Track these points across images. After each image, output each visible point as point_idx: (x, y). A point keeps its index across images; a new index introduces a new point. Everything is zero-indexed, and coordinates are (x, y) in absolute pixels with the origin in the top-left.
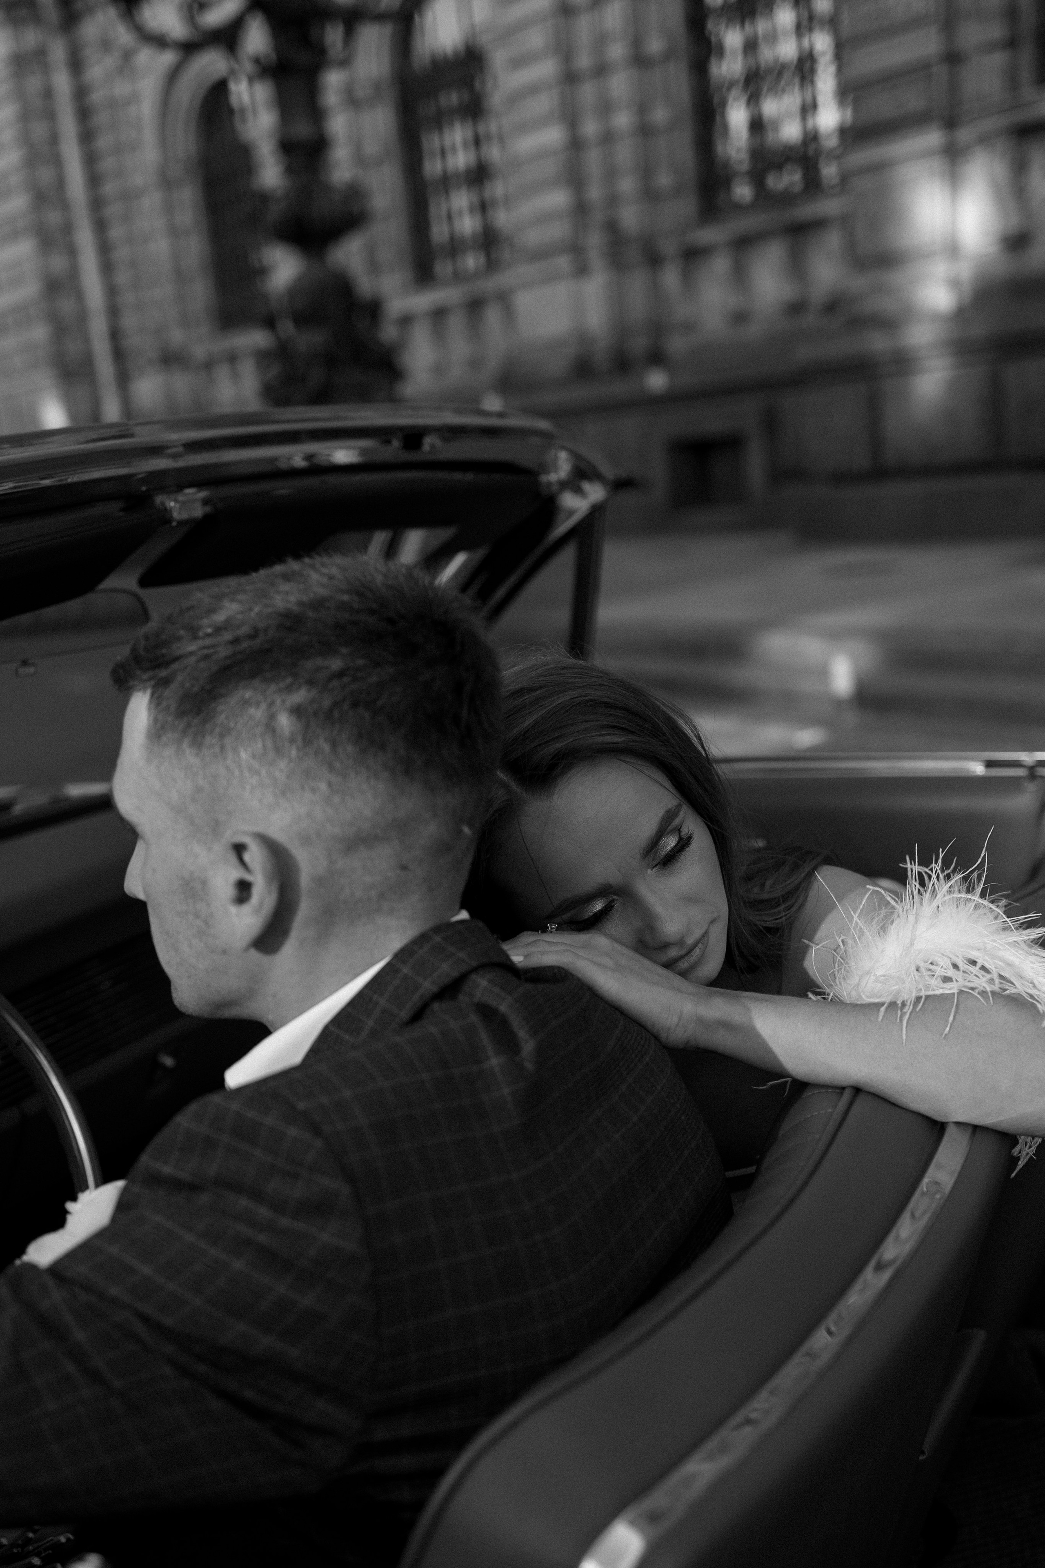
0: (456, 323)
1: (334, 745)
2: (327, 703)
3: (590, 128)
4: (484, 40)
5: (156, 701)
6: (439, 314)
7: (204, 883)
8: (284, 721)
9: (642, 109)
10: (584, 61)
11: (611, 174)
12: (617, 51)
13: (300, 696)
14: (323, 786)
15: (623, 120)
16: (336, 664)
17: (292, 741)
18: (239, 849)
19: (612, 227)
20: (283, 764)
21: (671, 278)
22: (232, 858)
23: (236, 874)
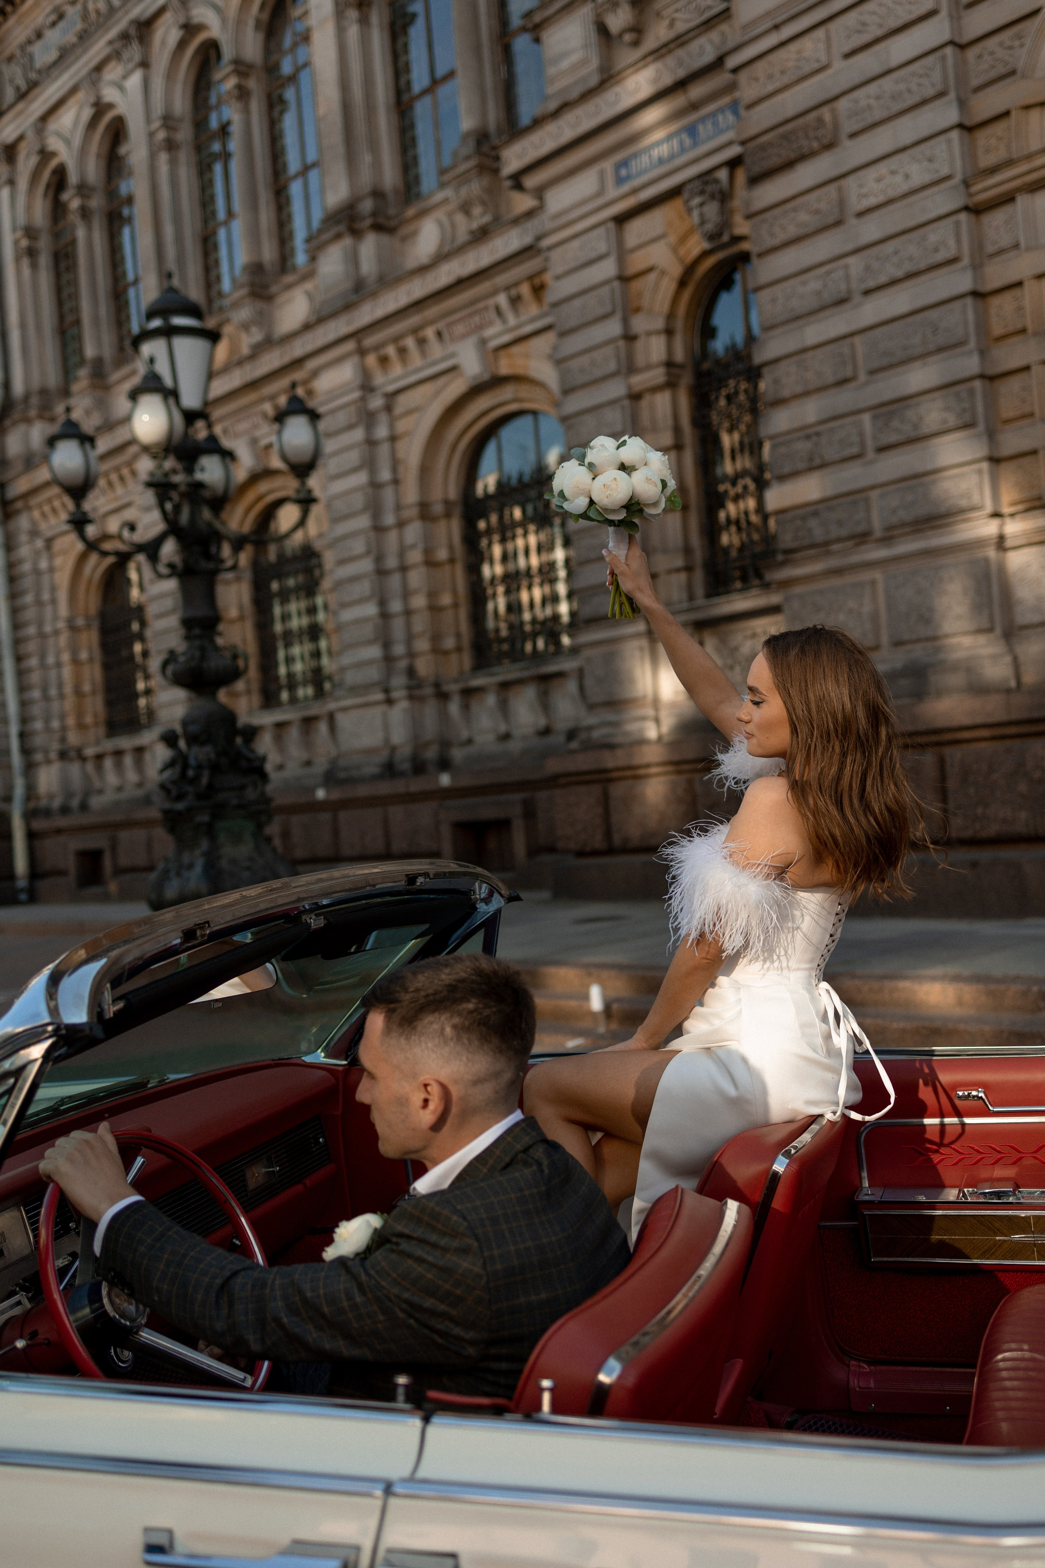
0: (294, 733)
1: (469, 1040)
2: (467, 1023)
3: (396, 606)
4: (318, 545)
5: (388, 1019)
6: (280, 726)
7: (407, 1100)
8: (448, 1030)
9: (432, 595)
10: (391, 562)
11: (410, 638)
12: (415, 556)
13: (456, 1020)
14: (464, 1059)
15: (419, 602)
16: (471, 1006)
17: (452, 1039)
18: (426, 1086)
19: (411, 672)
20: (447, 1049)
21: (454, 708)
22: (423, 1089)
23: (423, 1095)
